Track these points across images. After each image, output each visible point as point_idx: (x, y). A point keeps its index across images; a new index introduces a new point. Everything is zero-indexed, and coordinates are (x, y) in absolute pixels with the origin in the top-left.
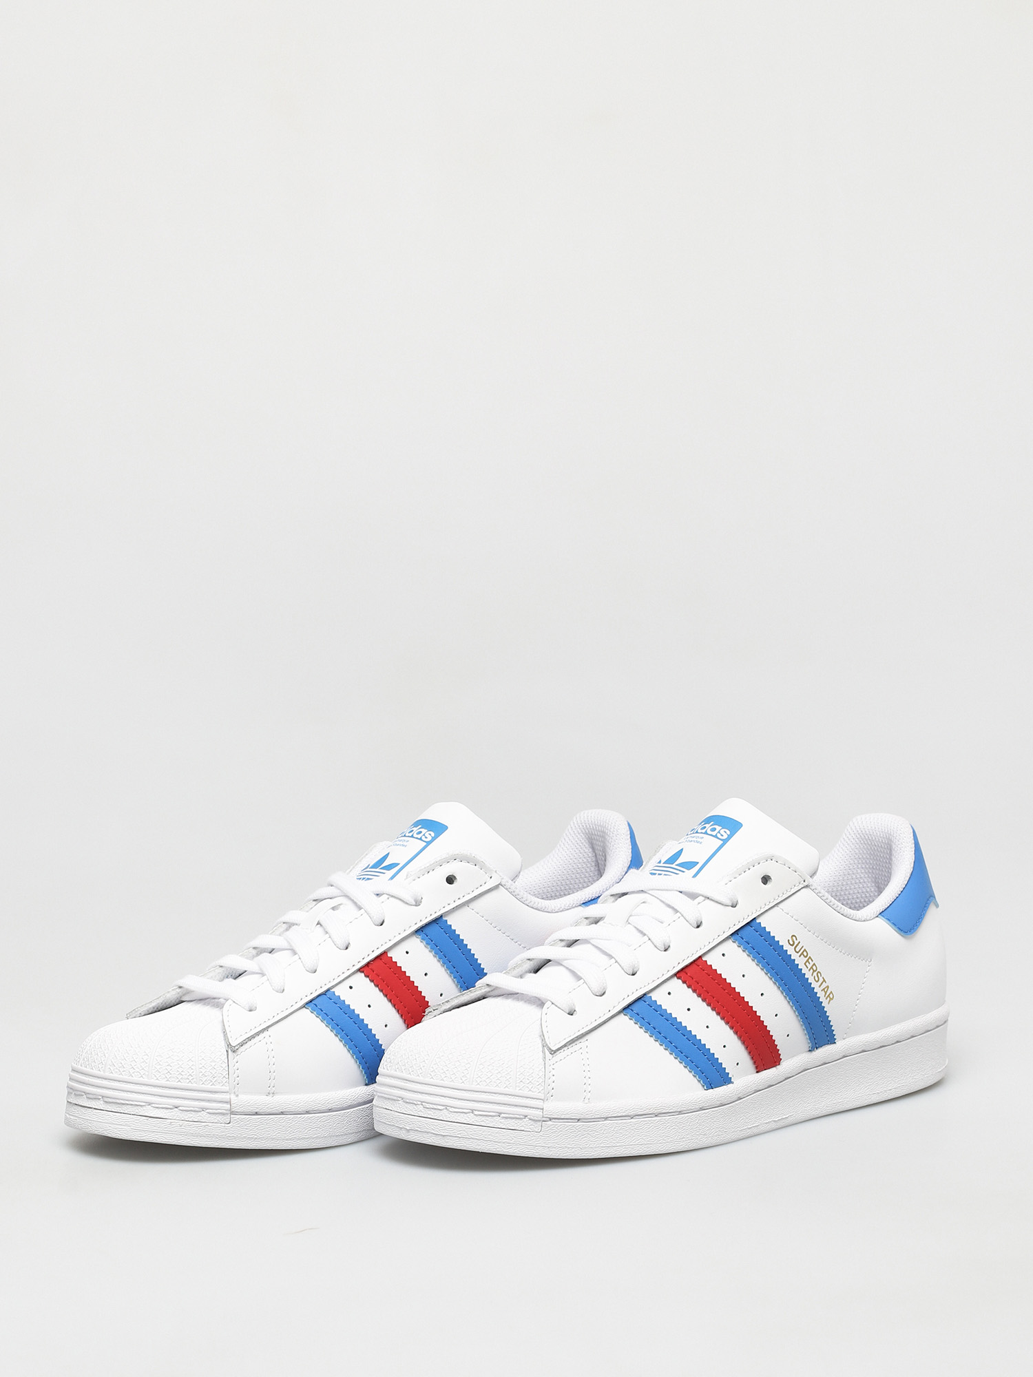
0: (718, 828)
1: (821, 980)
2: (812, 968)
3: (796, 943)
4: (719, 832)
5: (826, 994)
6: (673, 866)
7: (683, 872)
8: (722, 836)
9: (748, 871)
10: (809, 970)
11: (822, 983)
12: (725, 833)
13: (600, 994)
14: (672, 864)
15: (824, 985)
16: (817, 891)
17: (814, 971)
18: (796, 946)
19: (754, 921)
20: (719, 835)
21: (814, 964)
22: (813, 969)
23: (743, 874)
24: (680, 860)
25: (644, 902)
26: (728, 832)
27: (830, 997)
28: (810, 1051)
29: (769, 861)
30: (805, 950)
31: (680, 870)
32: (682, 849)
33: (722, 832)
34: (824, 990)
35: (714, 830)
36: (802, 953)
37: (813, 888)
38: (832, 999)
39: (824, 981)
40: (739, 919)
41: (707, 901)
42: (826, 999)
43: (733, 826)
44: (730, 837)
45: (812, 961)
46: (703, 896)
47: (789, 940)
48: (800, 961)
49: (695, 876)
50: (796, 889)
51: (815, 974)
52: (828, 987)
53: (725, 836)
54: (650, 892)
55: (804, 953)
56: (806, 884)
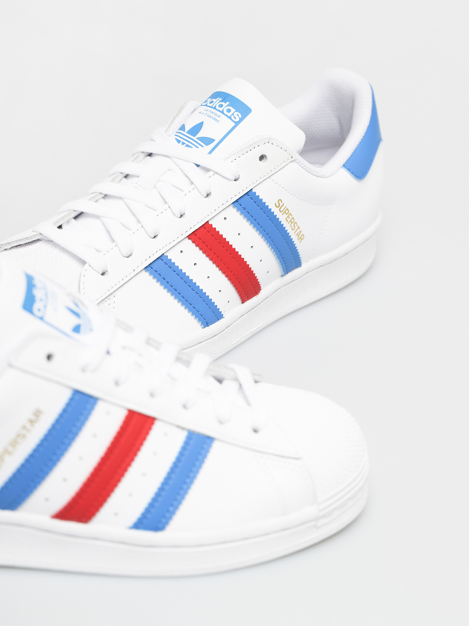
0: (233, 110)
1: (296, 227)
2: (291, 221)
3: (281, 204)
4: (233, 114)
5: (298, 237)
6: (194, 138)
7: (203, 146)
8: (235, 118)
9: (249, 152)
10: (289, 223)
11: (297, 230)
12: (237, 116)
13: (128, 256)
14: (194, 136)
15: (299, 231)
16: (301, 163)
17: (292, 223)
18: (280, 208)
19: (251, 191)
20: (232, 117)
21: (293, 218)
22: (293, 222)
23: (246, 154)
24: (201, 134)
25: (170, 170)
26: (240, 116)
27: (301, 238)
28: (282, 276)
29: (267, 143)
30: (287, 209)
31: (199, 144)
32: (202, 123)
33: (235, 114)
34: (297, 234)
35: (229, 111)
36: (285, 212)
37: (297, 161)
38: (303, 239)
39: (299, 228)
40: (239, 191)
41: (216, 175)
42: (299, 240)
43: (245, 110)
44: (241, 120)
45: (292, 216)
46: (213, 171)
47: (276, 204)
48: (282, 218)
49: (210, 152)
50: (285, 163)
51: (293, 225)
52: (301, 232)
53: (237, 120)
54: (173, 159)
55: (286, 211)
56: (292, 159)
